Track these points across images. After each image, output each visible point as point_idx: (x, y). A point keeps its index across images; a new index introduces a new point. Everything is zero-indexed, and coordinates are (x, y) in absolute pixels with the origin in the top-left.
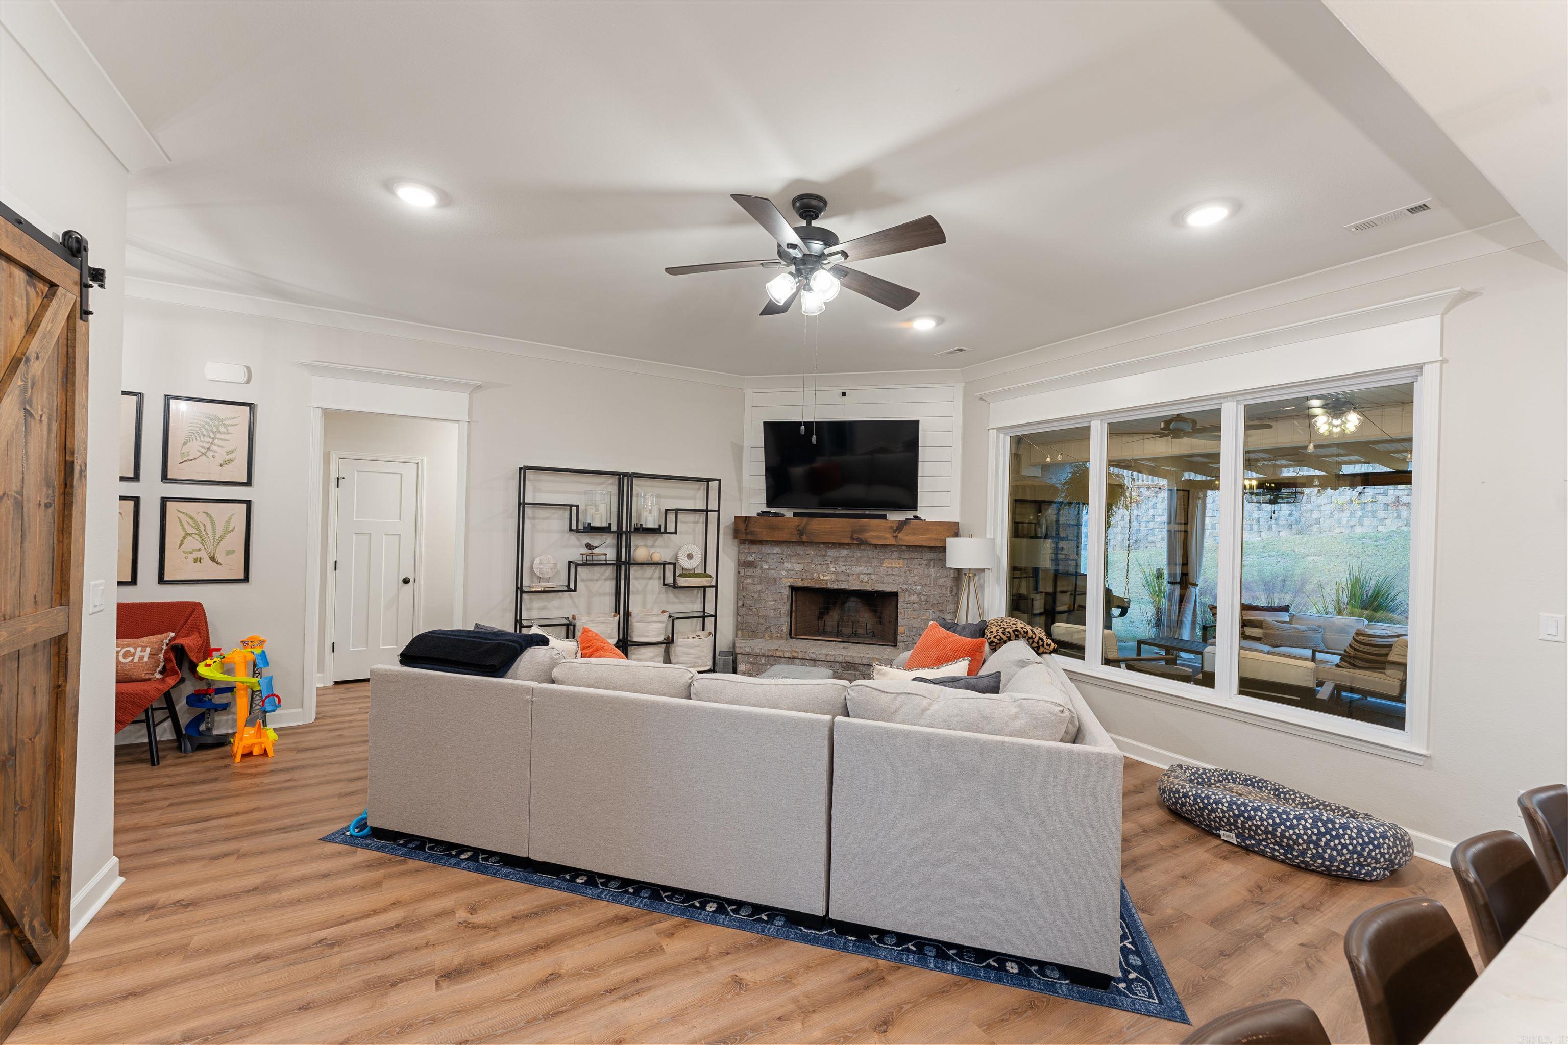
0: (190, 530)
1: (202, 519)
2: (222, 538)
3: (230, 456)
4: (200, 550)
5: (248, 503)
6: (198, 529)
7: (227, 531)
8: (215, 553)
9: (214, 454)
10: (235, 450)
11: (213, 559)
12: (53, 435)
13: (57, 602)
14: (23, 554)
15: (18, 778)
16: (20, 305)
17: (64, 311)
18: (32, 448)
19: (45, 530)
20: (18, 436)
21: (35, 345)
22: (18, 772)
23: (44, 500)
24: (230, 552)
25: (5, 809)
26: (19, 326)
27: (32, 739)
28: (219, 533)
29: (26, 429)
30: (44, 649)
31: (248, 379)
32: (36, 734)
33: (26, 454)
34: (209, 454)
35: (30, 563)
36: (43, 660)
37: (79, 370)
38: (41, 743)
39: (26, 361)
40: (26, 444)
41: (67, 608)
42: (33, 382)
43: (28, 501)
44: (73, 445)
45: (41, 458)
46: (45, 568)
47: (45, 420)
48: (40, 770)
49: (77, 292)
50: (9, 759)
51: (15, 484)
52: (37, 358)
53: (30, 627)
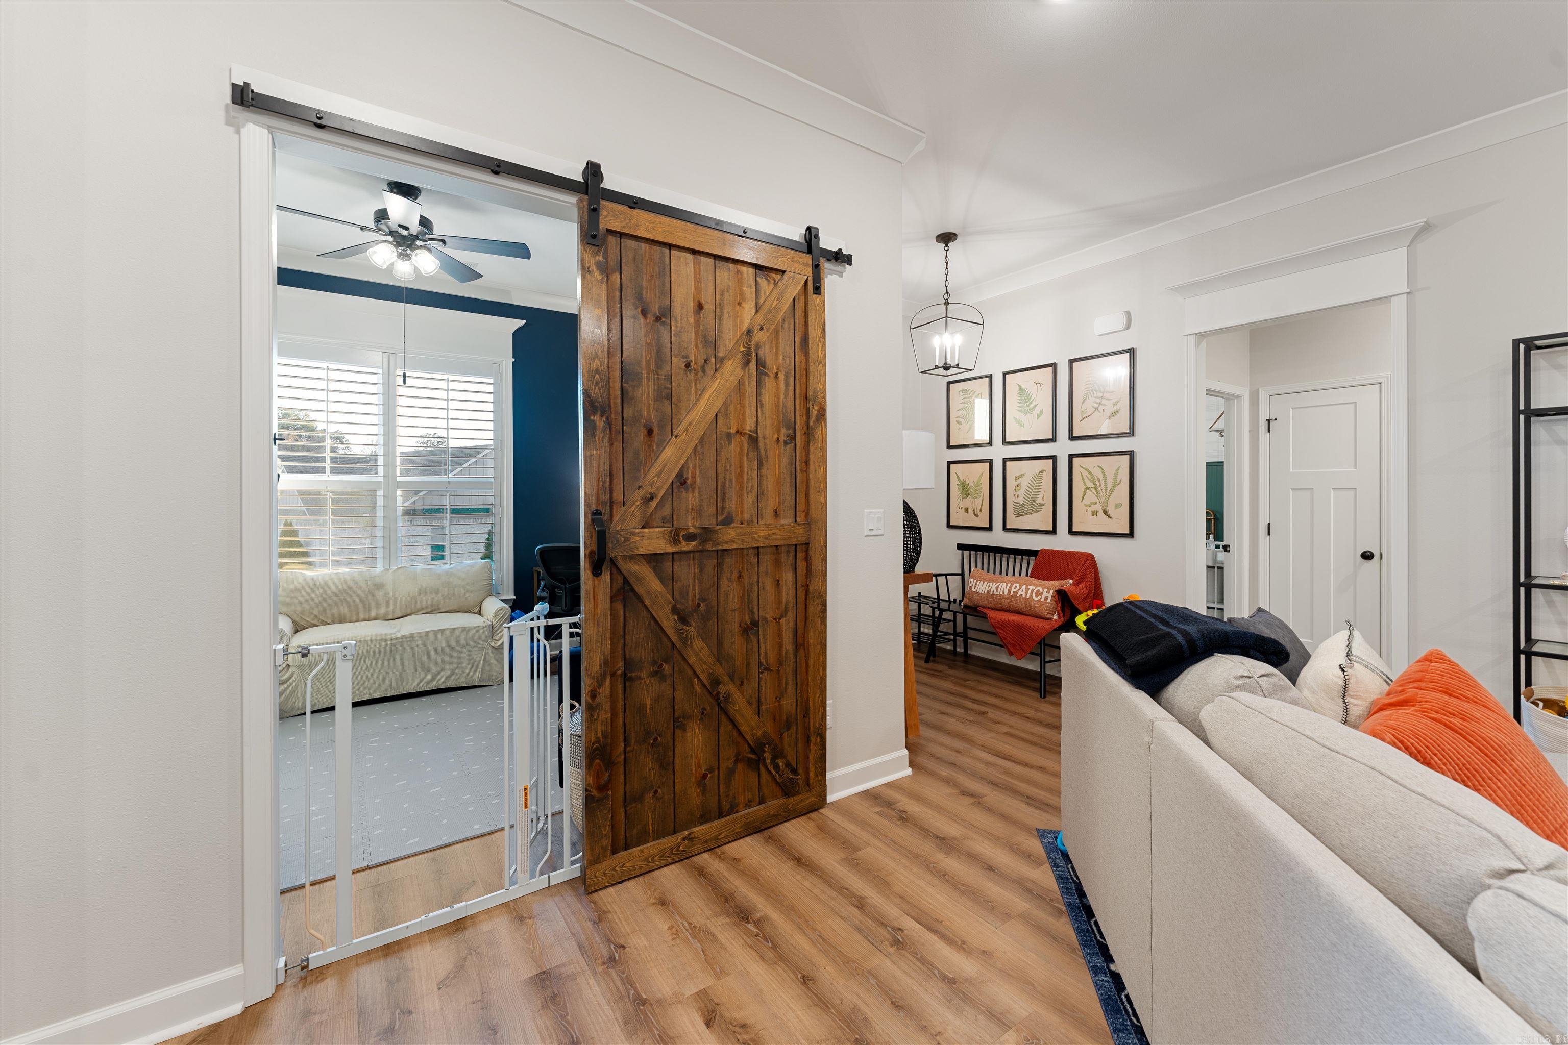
0: (1090, 484)
1: (1097, 473)
2: (1112, 490)
3: (1116, 408)
4: (1096, 503)
5: (1131, 454)
6: (1095, 484)
7: (1115, 485)
8: (1106, 506)
9: (1104, 407)
10: (1120, 400)
11: (1105, 512)
12: (791, 388)
13: (801, 519)
14: (760, 476)
15: (762, 645)
16: (749, 292)
17: (794, 290)
18: (767, 398)
19: (785, 461)
20: (750, 389)
21: (760, 319)
22: (761, 641)
23: (782, 438)
24: (1118, 506)
25: (748, 665)
26: (749, 308)
27: (777, 620)
28: (1110, 486)
29: (759, 384)
30: (788, 552)
31: (1128, 327)
32: (782, 617)
33: (759, 402)
34: (1101, 408)
35: (769, 484)
36: (787, 560)
37: (814, 333)
38: (787, 625)
39: (749, 332)
40: (759, 394)
41: (808, 523)
42: (758, 347)
43: (764, 438)
44: (810, 394)
45: (777, 406)
46: (787, 490)
47: (781, 376)
48: (788, 646)
49: (809, 272)
50: (751, 628)
51: (749, 425)
52: (762, 329)
53: (762, 533)
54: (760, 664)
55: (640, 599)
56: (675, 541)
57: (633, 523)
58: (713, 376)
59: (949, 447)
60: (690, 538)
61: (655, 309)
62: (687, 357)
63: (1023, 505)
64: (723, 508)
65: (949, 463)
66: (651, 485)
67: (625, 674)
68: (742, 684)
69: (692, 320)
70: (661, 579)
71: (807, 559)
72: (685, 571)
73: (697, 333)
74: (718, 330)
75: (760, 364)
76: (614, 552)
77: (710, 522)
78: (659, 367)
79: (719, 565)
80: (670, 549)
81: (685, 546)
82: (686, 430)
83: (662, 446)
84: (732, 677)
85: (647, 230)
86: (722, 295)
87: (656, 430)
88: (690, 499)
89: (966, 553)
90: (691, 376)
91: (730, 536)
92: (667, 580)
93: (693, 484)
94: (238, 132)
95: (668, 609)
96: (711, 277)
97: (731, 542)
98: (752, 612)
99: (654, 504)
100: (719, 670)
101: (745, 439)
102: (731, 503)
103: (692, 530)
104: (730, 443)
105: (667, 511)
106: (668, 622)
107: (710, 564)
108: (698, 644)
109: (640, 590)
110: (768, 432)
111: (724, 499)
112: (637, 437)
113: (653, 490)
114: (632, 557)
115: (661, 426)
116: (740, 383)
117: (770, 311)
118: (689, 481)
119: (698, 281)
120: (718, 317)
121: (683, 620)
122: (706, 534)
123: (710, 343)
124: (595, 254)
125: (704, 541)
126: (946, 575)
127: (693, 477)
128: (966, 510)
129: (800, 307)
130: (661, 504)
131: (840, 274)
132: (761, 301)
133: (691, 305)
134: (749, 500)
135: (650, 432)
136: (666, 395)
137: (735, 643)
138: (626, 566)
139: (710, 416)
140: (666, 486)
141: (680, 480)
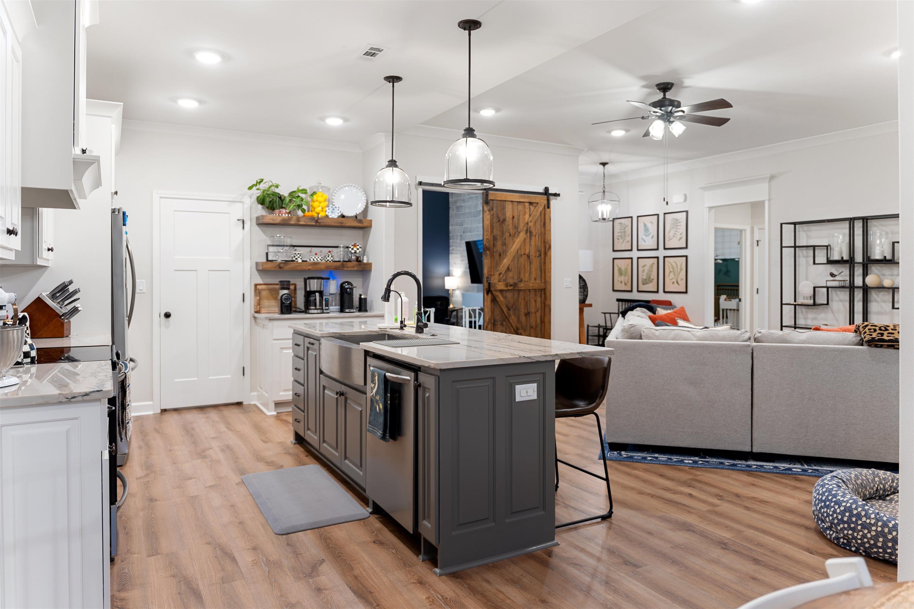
0: (672, 270)
1: (674, 265)
3: (681, 236)
4: (673, 278)
5: (686, 257)
7: (681, 270)
8: (677, 280)
10: (683, 233)
11: (677, 282)
12: (540, 239)
13: (543, 281)
14: (530, 268)
15: (531, 320)
16: (527, 210)
17: (541, 208)
18: (533, 243)
19: (538, 263)
20: (528, 241)
21: (531, 219)
22: (531, 318)
23: (537, 255)
24: (682, 279)
25: (526, 326)
26: (527, 216)
27: (535, 312)
28: (679, 271)
29: (530, 239)
30: (539, 291)
31: (685, 200)
32: (537, 312)
33: (530, 245)
34: (676, 236)
35: (533, 270)
36: (538, 294)
37: (547, 221)
38: (538, 315)
39: (527, 223)
40: (530, 242)
41: (545, 282)
42: (530, 227)
43: (532, 255)
44: (546, 241)
45: (536, 245)
46: (539, 272)
47: (537, 236)
48: (539, 321)
49: (546, 202)
50: (527, 314)
51: (527, 252)
52: (531, 222)
53: (531, 285)
54: (530, 326)
55: (498, 302)
56: (507, 286)
57: (496, 281)
58: (517, 238)
59: (614, 251)
60: (511, 285)
61: (501, 219)
62: (510, 232)
63: (645, 280)
64: (520, 277)
65: (614, 259)
67: (494, 323)
68: (525, 331)
69: (511, 221)
70: (503, 297)
71: (545, 294)
72: (509, 295)
73: (513, 225)
74: (518, 223)
75: (531, 233)
76: (492, 289)
77: (516, 281)
78: (502, 236)
79: (518, 294)
80: (506, 289)
81: (510, 288)
82: (510, 254)
83: (504, 258)
84: (522, 328)
85: (500, 198)
86: (520, 212)
87: (502, 254)
88: (510, 274)
89: (620, 303)
90: (511, 238)
91: (522, 286)
92: (505, 298)
93: (511, 270)
94: (417, 190)
95: (505, 306)
96: (516, 208)
97: (522, 287)
98: (528, 309)
99: (501, 275)
100: (519, 326)
101: (526, 256)
102: (522, 276)
103: (511, 283)
104: (522, 258)
105: (504, 278)
106: (505, 310)
107: (516, 293)
108: (513, 317)
109: (498, 300)
110: (533, 253)
111: (520, 274)
112: (497, 256)
113: (500, 271)
114: (496, 291)
115: (503, 253)
116: (525, 239)
117: (533, 216)
118: (510, 269)
119: (513, 209)
120: (519, 220)
121: (509, 309)
122: (515, 285)
123: (516, 227)
124: (487, 207)
125: (514, 287)
126: (610, 313)
127: (512, 268)
128: (621, 282)
129: (543, 213)
130: (503, 276)
131: (556, 199)
132: (531, 213)
133: (511, 217)
134: (527, 275)
135: (500, 255)
136: (504, 244)
137: (523, 318)
138: (494, 293)
139: (516, 250)
140: (505, 271)
141: (508, 269)
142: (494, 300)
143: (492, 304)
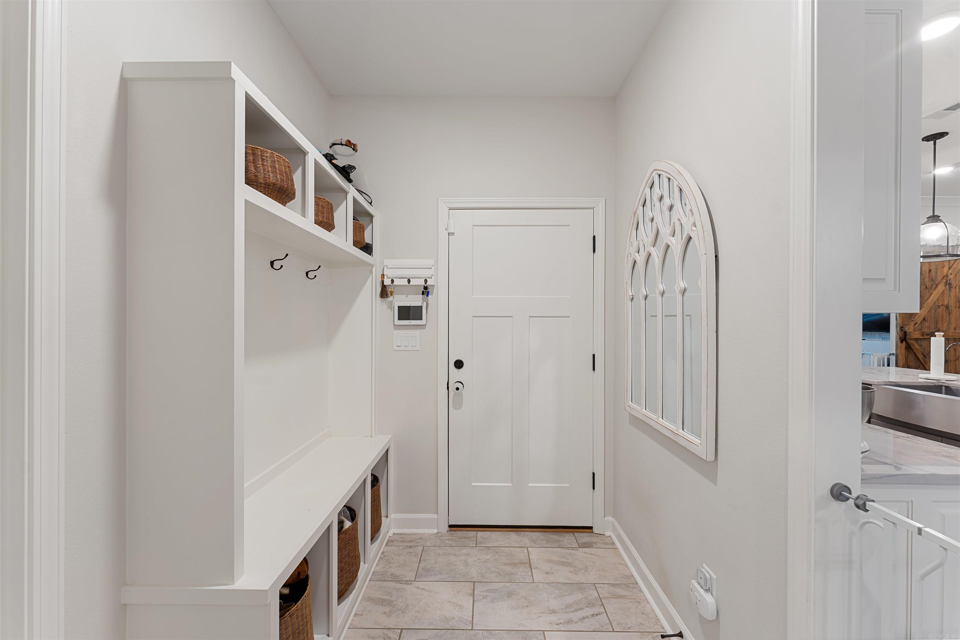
14: (950, 318)
15: (949, 367)
16: (946, 264)
18: (952, 294)
20: (947, 292)
21: (951, 271)
22: (949, 366)
23: (957, 306)
26: (947, 269)
27: (955, 361)
29: (950, 290)
32: (956, 360)
33: (950, 296)
35: (952, 320)
39: (947, 276)
40: (950, 294)
42: (950, 280)
43: (951, 306)
45: (956, 296)
51: (946, 303)
52: (951, 274)
53: (951, 335)
55: (913, 350)
56: (923, 335)
57: (911, 330)
58: (934, 290)
60: (927, 335)
62: (926, 285)
64: (937, 327)
66: (916, 320)
69: (928, 275)
70: (918, 345)
73: (929, 278)
74: (936, 276)
75: (950, 284)
76: (907, 337)
77: (932, 331)
80: (921, 337)
82: (926, 305)
86: (937, 266)
88: (926, 324)
90: (927, 290)
92: (921, 346)
93: (927, 321)
95: (920, 353)
99: (917, 325)
101: (944, 307)
102: (940, 325)
103: (928, 333)
104: (939, 308)
105: (920, 327)
106: (921, 357)
109: (913, 347)
110: (952, 304)
111: (937, 324)
113: (917, 322)
114: (911, 339)
116: (944, 291)
117: (954, 269)
118: (926, 319)
120: (936, 273)
122: (931, 334)
127: (928, 318)
130: (918, 325)
132: (951, 266)
133: (928, 270)
134: (945, 324)
138: (909, 341)
139: (934, 301)
140: (920, 321)
141: (924, 319)
142: (909, 348)
143: (906, 351)
